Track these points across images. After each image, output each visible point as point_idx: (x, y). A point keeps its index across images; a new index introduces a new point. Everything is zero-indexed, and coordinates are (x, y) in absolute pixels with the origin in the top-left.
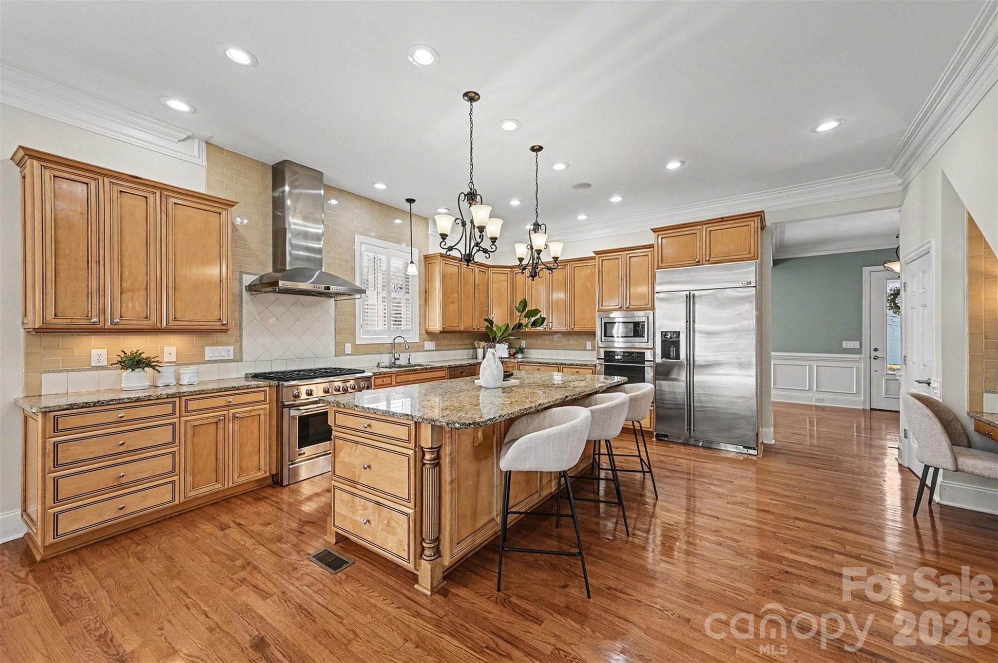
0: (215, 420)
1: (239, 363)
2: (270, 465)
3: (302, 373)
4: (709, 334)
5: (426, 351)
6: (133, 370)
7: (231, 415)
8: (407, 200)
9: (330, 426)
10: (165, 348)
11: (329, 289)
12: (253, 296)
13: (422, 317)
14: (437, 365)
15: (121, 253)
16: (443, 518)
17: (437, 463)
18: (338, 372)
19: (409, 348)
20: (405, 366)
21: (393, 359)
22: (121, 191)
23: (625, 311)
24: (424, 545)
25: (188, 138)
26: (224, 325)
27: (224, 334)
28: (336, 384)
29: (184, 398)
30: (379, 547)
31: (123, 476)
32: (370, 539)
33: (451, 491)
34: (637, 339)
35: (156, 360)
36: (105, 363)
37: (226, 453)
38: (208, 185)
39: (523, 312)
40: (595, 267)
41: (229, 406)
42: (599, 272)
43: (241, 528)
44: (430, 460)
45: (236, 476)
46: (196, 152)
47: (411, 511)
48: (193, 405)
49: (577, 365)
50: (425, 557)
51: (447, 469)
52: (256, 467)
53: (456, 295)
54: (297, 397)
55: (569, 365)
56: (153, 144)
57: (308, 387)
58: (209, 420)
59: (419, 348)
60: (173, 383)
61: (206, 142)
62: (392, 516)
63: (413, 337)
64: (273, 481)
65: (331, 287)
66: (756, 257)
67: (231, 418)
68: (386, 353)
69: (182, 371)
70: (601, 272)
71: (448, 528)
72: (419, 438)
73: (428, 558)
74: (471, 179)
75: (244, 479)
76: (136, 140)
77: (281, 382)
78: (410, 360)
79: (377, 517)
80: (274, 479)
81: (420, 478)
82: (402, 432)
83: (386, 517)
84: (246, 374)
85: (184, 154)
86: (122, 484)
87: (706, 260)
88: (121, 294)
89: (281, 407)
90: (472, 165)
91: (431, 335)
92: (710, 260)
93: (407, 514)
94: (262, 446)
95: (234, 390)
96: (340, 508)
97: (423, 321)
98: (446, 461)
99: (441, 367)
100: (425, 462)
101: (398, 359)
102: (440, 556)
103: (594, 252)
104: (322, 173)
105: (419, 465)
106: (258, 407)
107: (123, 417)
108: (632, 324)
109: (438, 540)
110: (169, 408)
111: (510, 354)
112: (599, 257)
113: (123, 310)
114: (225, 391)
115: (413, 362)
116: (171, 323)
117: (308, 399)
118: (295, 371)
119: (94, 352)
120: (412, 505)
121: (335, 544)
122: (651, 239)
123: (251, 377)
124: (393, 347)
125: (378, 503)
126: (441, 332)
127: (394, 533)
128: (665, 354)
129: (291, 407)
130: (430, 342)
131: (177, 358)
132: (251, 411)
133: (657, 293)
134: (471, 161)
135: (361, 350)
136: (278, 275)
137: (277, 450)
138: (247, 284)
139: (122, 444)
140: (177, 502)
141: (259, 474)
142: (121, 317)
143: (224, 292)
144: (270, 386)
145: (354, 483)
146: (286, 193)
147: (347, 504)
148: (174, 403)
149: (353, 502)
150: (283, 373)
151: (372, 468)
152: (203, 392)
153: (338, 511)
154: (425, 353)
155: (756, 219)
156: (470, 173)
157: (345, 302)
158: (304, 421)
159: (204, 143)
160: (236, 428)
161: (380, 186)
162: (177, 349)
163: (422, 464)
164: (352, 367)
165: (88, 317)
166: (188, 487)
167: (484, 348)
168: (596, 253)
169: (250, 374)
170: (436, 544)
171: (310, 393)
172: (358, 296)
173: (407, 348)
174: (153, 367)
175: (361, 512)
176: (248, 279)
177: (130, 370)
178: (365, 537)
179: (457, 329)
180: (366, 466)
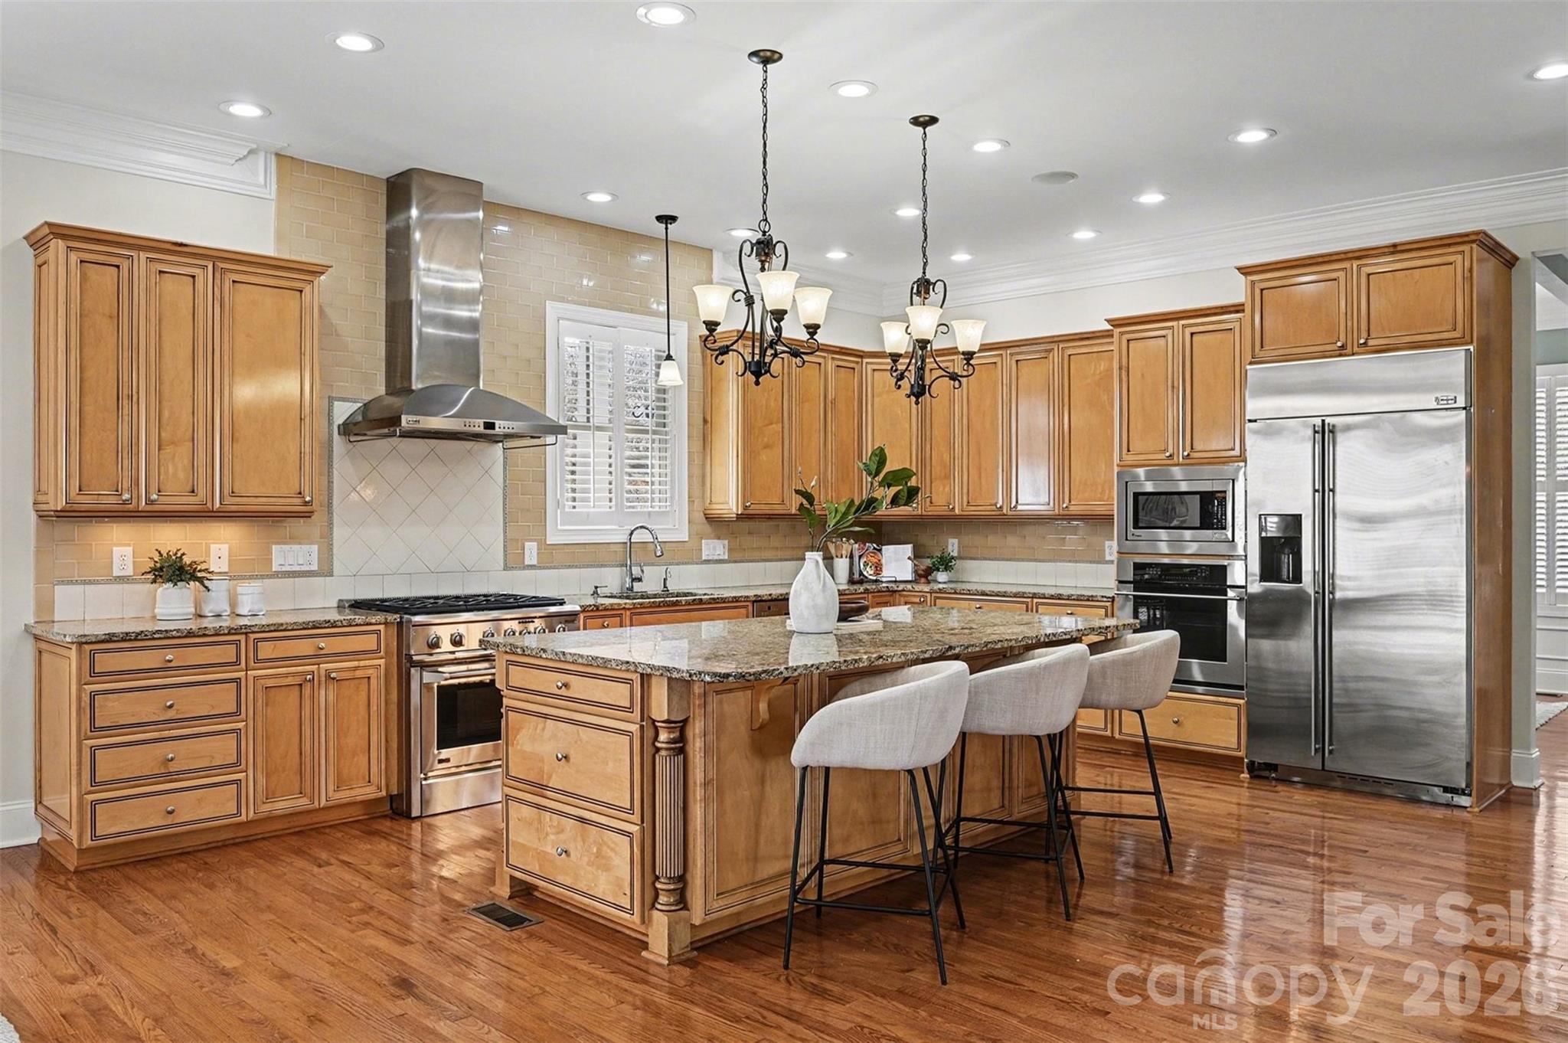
0: (298, 680)
1: (327, 578)
2: (387, 778)
3: (441, 601)
4: (1369, 521)
5: (707, 562)
6: (176, 584)
7: (323, 673)
8: (659, 218)
9: (499, 690)
10: (213, 547)
11: (494, 428)
12: (351, 446)
13: (696, 481)
14: (726, 594)
15: (160, 379)
16: (691, 846)
17: (680, 746)
18: (512, 600)
19: (663, 553)
20: (655, 596)
21: (628, 580)
22: (160, 272)
23: (1182, 465)
24: (658, 886)
25: (251, 152)
26: (306, 503)
27: (302, 520)
28: (506, 625)
29: (253, 636)
30: (585, 894)
31: (172, 759)
32: (568, 882)
33: (705, 799)
34: (1208, 533)
35: (203, 566)
36: (129, 572)
37: (316, 744)
38: (280, 237)
39: (877, 473)
40: (1111, 359)
41: (318, 656)
42: (1120, 368)
43: (349, 867)
44: (667, 743)
45: (331, 788)
46: (262, 178)
47: (635, 829)
48: (266, 650)
49: (1069, 598)
50: (659, 907)
51: (697, 760)
52: (364, 778)
53: (778, 427)
54: (435, 645)
55: (1052, 597)
56: (187, 172)
57: (453, 629)
58: (290, 679)
59: (686, 554)
60: (226, 611)
61: (278, 155)
62: (605, 839)
63: (676, 528)
64: (391, 808)
65: (497, 423)
66: (1467, 338)
67: (323, 679)
68: (613, 566)
69: (239, 590)
70: (1125, 369)
71: (700, 862)
72: (648, 704)
73: (664, 908)
74: (765, 213)
75: (344, 796)
76: (173, 173)
77: (406, 616)
78: (668, 582)
79: (579, 845)
80: (394, 806)
81: (651, 773)
82: (619, 694)
83: (595, 842)
84: (340, 600)
85: (242, 183)
86: (170, 774)
87: (1360, 345)
88: (159, 450)
89: (405, 665)
90: (766, 185)
91: (716, 523)
92: (1371, 342)
93: (629, 834)
94: (374, 738)
95: (328, 627)
96: (519, 835)
97: (697, 492)
98: (696, 747)
99: (736, 599)
100: (658, 745)
101: (640, 580)
102: (686, 908)
103: (1108, 321)
104: (480, 184)
105: (648, 750)
106: (367, 663)
107: (170, 661)
108: (1198, 496)
109: (682, 879)
110: (228, 653)
111: (916, 572)
112: (1122, 334)
113: (161, 477)
114: (315, 627)
115: (673, 587)
116: (228, 500)
117: (453, 653)
118: (429, 598)
119: (117, 551)
120: (636, 818)
121: (510, 898)
122: (1237, 291)
123: (349, 606)
124: (629, 553)
125: (582, 820)
126: (740, 517)
127: (607, 868)
128: (1269, 572)
129: (423, 666)
130: (716, 541)
131: (229, 566)
132: (356, 668)
133: (1250, 421)
134: (765, 178)
135: (556, 557)
136: (396, 401)
137: (399, 750)
138: (341, 422)
139: (171, 706)
140: (243, 818)
141: (368, 790)
142: (159, 491)
143: (307, 440)
144: (386, 623)
145: (540, 788)
146: (412, 223)
147: (531, 824)
148: (237, 643)
149: (540, 822)
150: (406, 600)
151: (572, 760)
152: (281, 628)
153: (514, 839)
154: (704, 566)
155: (1466, 248)
156: (762, 200)
157: (524, 454)
158: (448, 696)
159: (273, 157)
160: (331, 698)
161: (599, 198)
162: (230, 549)
163: (654, 750)
164: (541, 594)
165: (117, 491)
166: (260, 797)
167: (851, 557)
168: (1116, 323)
169: (347, 601)
170: (680, 886)
171: (457, 641)
172: (550, 439)
173: (659, 553)
174: (201, 580)
175: (552, 837)
176: (343, 411)
177: (170, 585)
178: (560, 879)
179: (779, 510)
180: (560, 756)
